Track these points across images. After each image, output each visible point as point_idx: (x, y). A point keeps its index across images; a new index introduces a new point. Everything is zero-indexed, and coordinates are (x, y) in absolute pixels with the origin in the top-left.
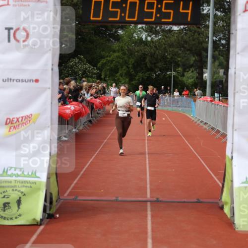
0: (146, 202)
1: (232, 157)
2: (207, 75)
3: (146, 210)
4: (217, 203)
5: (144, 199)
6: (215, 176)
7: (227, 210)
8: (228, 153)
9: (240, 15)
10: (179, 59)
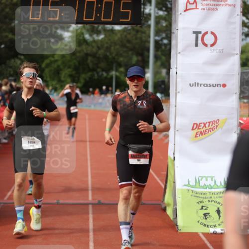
0: (87, 204)
1: (174, 158)
2: (149, 76)
3: (88, 213)
4: (160, 204)
5: (85, 202)
6: (158, 177)
7: (169, 212)
8: (170, 154)
9: (181, 14)
10: (121, 59)
